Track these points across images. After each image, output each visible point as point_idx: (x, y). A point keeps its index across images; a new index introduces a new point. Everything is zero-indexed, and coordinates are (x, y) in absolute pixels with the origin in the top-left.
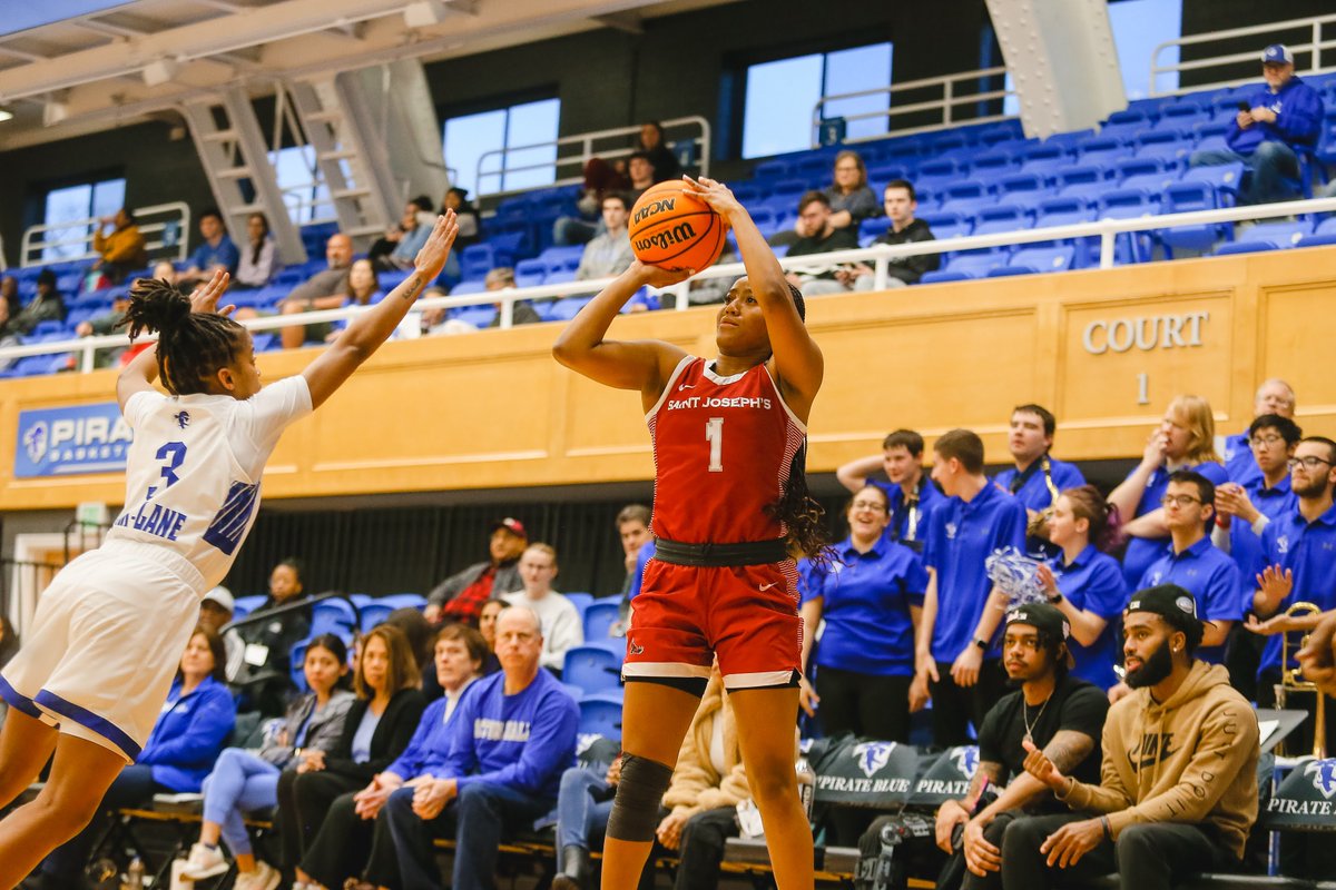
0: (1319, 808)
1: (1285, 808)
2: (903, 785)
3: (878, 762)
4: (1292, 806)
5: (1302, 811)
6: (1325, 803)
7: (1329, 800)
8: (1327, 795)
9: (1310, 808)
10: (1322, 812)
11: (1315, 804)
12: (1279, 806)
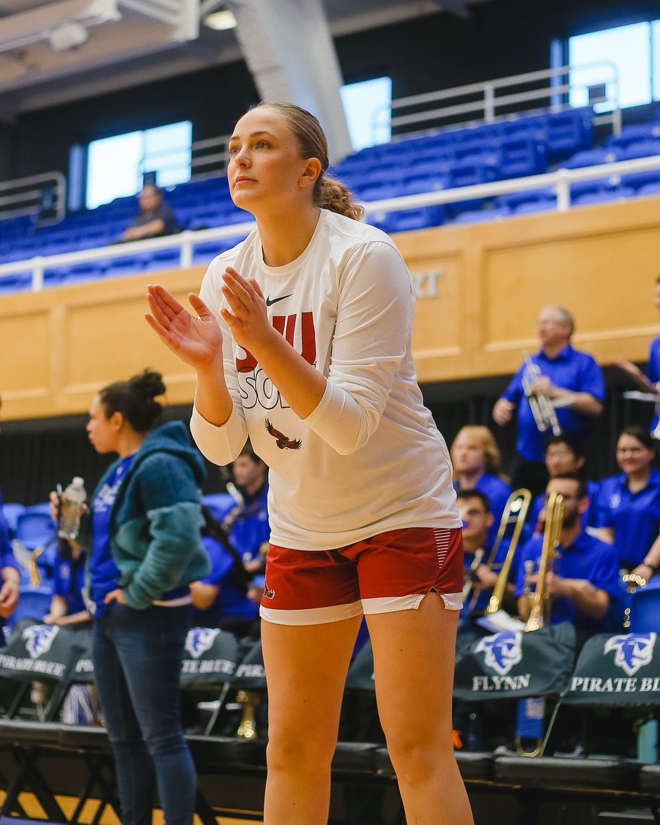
0: (624, 686)
1: (589, 687)
2: (227, 667)
3: (203, 644)
4: (596, 685)
5: (606, 689)
6: (629, 681)
7: (633, 676)
8: (631, 672)
9: (615, 686)
10: (627, 689)
11: (620, 682)
12: (582, 686)
